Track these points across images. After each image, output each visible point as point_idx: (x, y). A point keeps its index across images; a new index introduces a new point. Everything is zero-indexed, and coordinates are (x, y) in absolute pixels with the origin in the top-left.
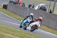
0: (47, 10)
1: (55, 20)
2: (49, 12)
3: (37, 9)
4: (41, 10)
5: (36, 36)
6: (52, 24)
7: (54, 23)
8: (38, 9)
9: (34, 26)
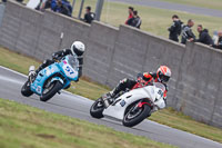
0: (74, 11)
1: (106, 48)
2: (83, 17)
3: (36, 6)
4: (49, 10)
5: (35, 113)
6: (95, 63)
7: (104, 61)
8: (38, 8)
9: (140, 105)
